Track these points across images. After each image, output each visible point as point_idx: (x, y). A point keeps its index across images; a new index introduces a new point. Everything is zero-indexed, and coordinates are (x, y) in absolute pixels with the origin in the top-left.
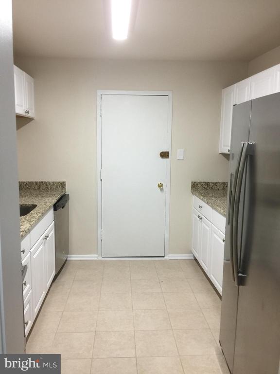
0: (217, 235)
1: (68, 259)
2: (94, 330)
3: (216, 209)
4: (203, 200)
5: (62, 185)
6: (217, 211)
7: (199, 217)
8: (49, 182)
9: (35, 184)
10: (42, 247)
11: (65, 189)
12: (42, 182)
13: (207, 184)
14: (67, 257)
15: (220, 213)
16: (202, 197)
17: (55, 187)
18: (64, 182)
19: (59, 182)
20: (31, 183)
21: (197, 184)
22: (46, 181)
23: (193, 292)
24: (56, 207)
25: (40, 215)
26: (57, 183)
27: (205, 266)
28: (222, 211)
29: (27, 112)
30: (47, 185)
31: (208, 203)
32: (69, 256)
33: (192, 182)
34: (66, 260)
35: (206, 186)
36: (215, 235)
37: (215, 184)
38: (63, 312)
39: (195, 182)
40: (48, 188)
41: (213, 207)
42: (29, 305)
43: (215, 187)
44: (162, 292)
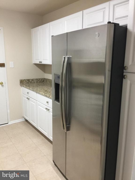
0: (40, 106)
3: (39, 93)
4: (29, 89)
6: (40, 94)
7: (27, 98)
13: (29, 80)
15: (42, 95)
16: (28, 88)
21: (23, 81)
23: (30, 139)
27: (34, 123)
28: (44, 94)
31: (33, 91)
33: (20, 80)
35: (28, 81)
36: (39, 107)
37: (33, 80)
39: (22, 80)
41: (37, 93)
43: (33, 82)
44: (13, 144)
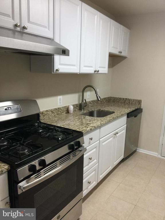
1: (137, 151)
2: (135, 204)
5: (140, 102)
8: (131, 99)
9: (122, 99)
10: (111, 139)
11: (141, 105)
12: (127, 99)
14: (136, 149)
17: (134, 103)
18: (140, 100)
19: (138, 100)
20: (120, 99)
22: (129, 98)
24: (129, 115)
25: (111, 118)
26: (136, 100)
29: (120, 52)
30: (129, 101)
32: (138, 149)
34: (135, 151)
38: (120, 183)
40: (130, 103)
42: (95, 172)
